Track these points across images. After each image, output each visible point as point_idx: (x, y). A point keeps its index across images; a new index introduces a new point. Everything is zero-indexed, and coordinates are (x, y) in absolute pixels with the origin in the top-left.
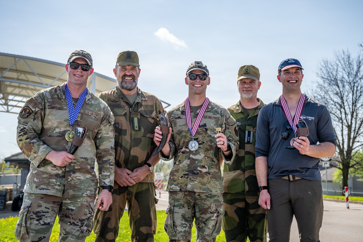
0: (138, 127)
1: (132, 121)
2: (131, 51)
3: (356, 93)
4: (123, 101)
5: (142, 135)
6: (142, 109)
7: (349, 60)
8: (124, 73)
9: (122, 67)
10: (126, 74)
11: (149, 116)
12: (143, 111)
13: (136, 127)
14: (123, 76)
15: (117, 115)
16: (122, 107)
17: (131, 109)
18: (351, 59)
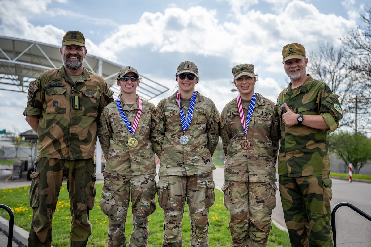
0: (77, 106)
1: (72, 100)
2: (76, 31)
3: (336, 82)
4: (65, 81)
5: (82, 114)
6: (84, 89)
7: (332, 51)
8: (69, 52)
9: (67, 47)
10: (71, 53)
11: (91, 96)
12: (85, 91)
13: (76, 106)
14: (68, 55)
15: (56, 94)
16: (63, 86)
17: (72, 88)
18: (333, 50)
